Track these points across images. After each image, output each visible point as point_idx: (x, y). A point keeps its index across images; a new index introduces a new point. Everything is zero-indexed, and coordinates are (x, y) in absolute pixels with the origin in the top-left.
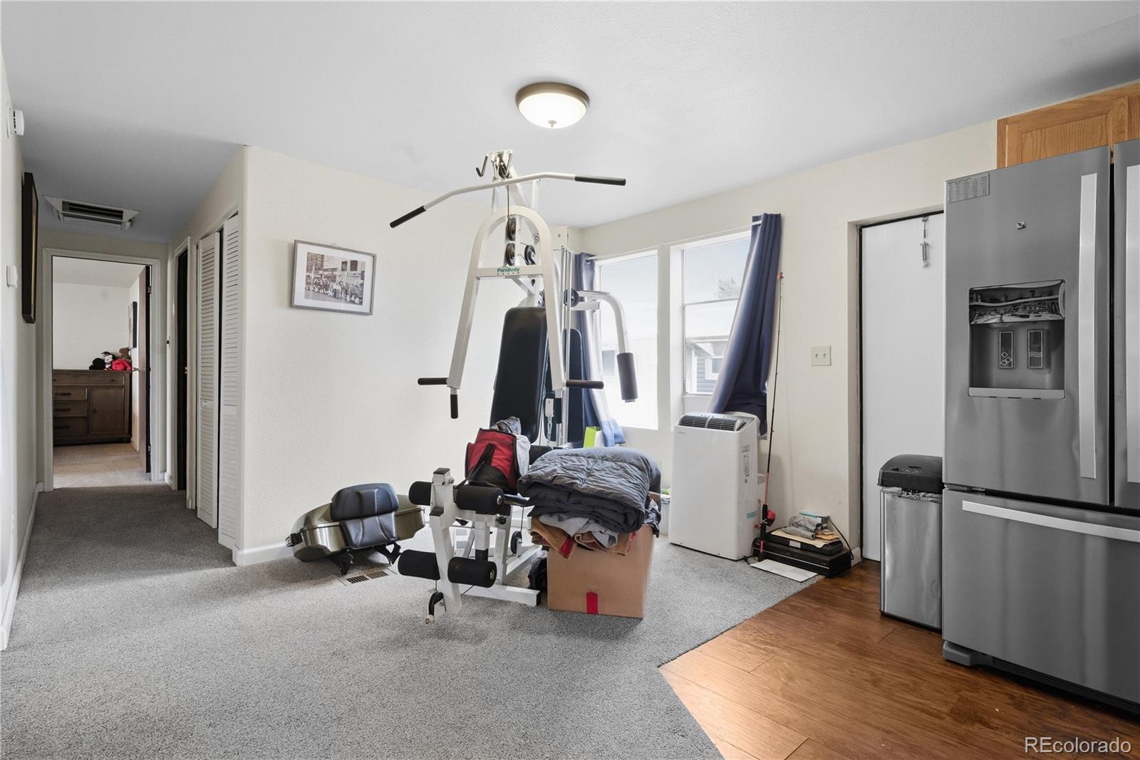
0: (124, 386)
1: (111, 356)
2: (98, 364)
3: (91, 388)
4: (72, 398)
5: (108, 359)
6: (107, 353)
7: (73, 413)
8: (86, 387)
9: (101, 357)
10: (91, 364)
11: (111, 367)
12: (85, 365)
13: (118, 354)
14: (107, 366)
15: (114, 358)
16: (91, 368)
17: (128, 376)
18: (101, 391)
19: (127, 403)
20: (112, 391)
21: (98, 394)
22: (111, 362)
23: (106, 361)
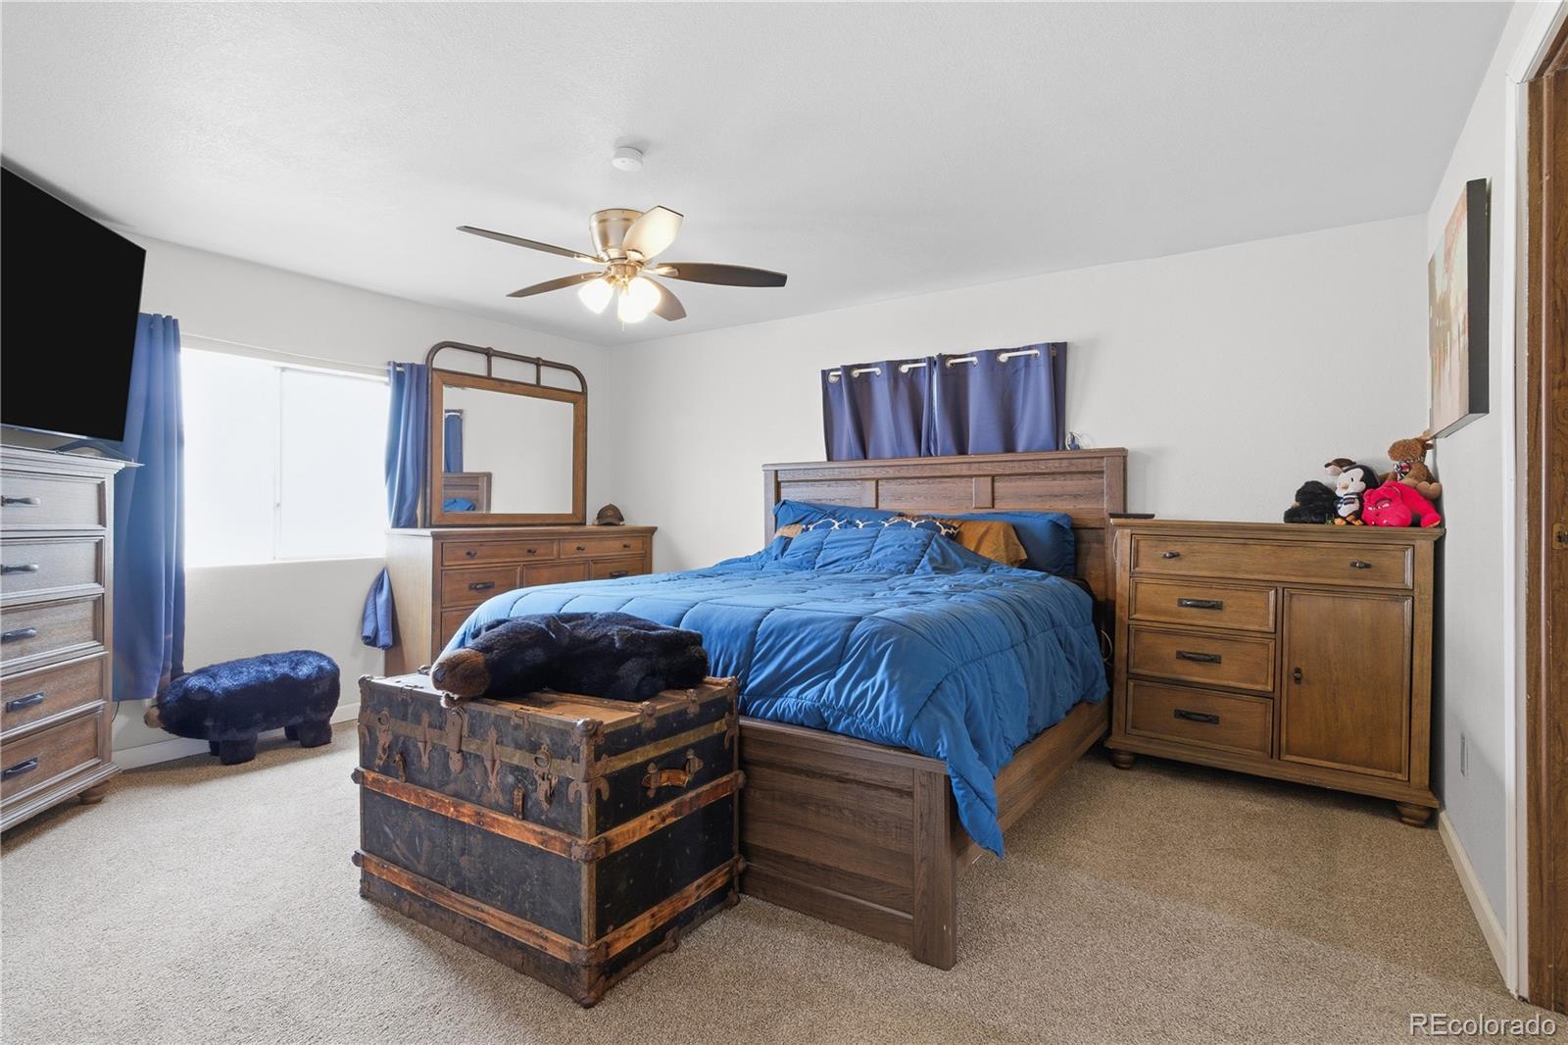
0: (1409, 593)
1: (1358, 473)
2: (1315, 502)
3: (1286, 591)
4: (1224, 620)
5: (1348, 484)
6: (1344, 464)
7: (1228, 674)
8: (1270, 584)
9: (1325, 478)
10: (1291, 502)
11: (1358, 515)
12: (1272, 506)
13: (1385, 464)
14: (1344, 510)
15: (1370, 478)
16: (1291, 515)
17: (1425, 547)
18: (1324, 603)
19: (1423, 661)
20: (1359, 609)
21: (1309, 610)
22: (1360, 496)
23: (1340, 493)
